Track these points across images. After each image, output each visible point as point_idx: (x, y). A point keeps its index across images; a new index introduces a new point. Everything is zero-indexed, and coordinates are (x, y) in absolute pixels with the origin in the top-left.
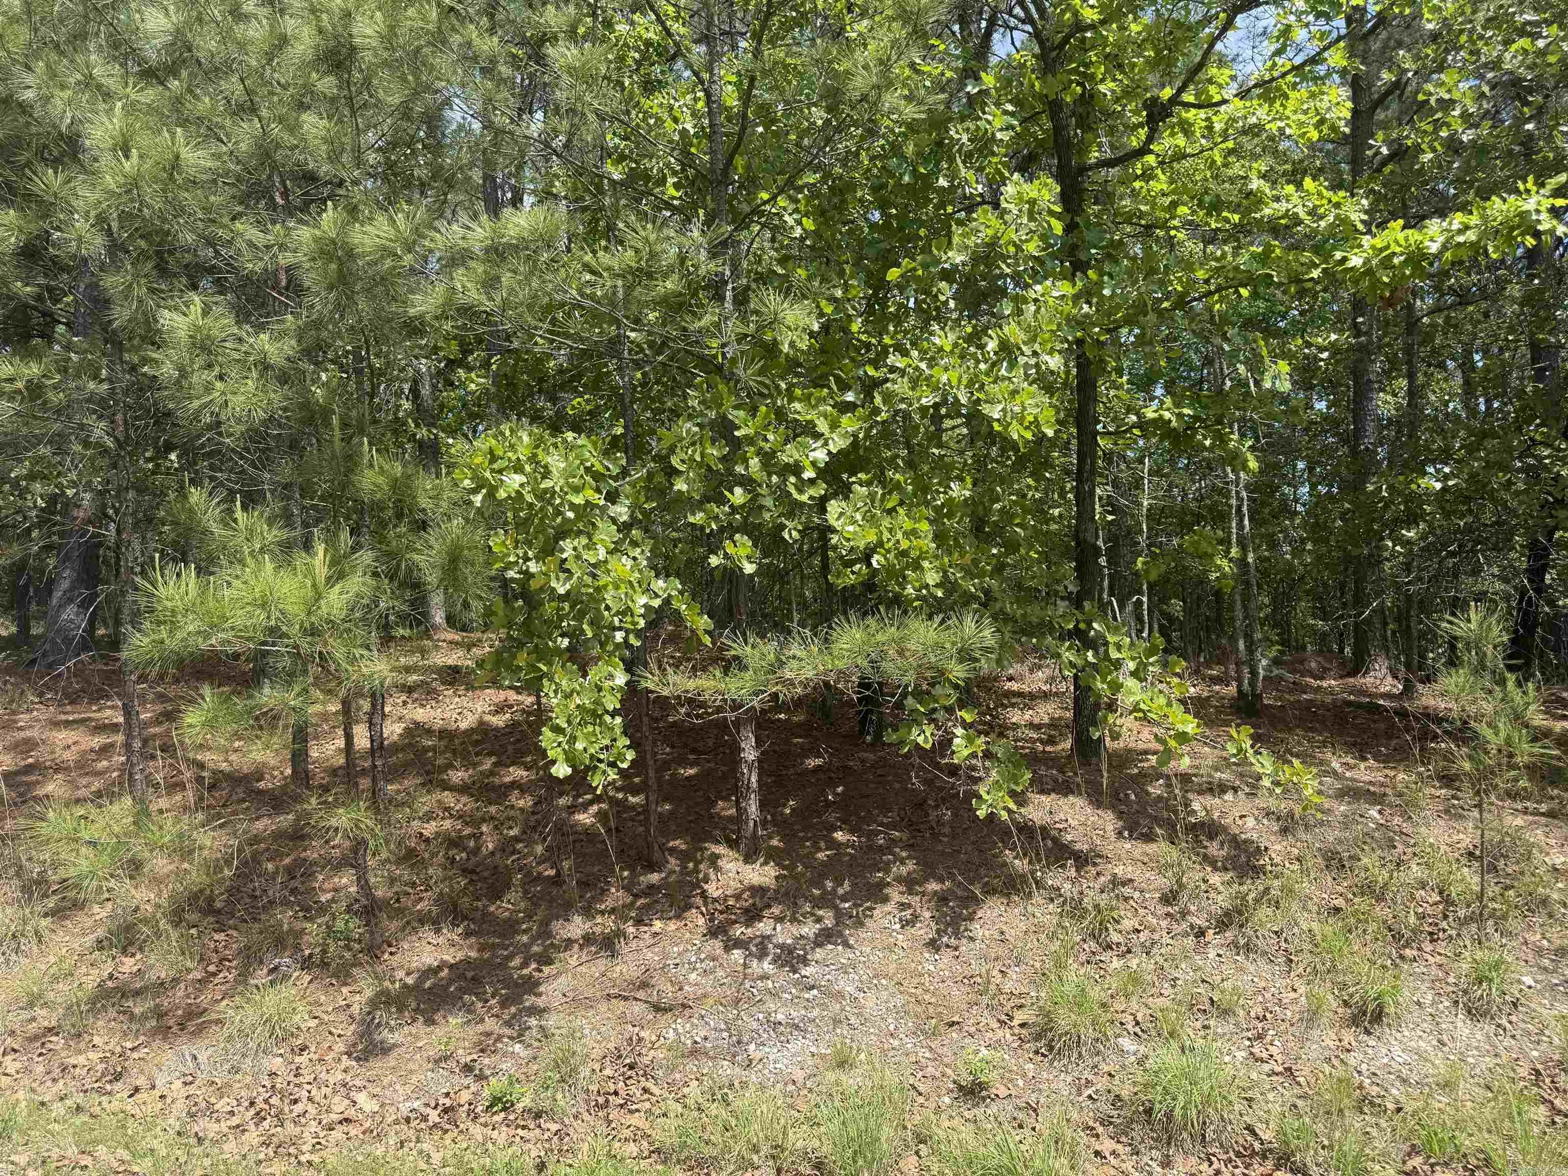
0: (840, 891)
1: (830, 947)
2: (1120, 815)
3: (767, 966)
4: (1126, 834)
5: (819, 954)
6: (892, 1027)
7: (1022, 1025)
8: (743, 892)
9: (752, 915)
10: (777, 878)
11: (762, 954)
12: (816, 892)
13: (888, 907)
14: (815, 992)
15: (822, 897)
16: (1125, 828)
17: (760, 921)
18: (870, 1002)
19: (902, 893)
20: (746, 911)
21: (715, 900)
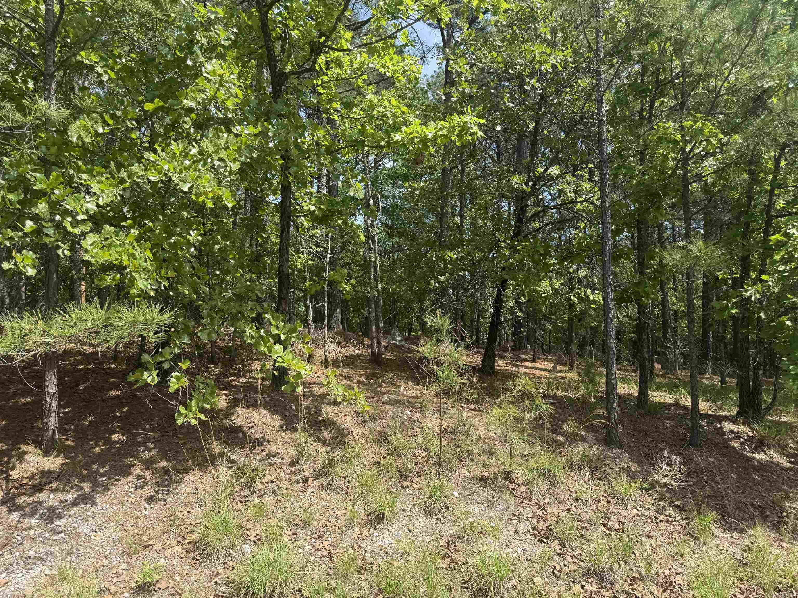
0: (101, 471)
1: (83, 505)
2: (284, 417)
3: (34, 521)
4: (284, 428)
5: (73, 510)
6: (107, 553)
7: (189, 543)
8: (36, 474)
9: (37, 489)
10: (62, 465)
11: (33, 514)
12: (85, 472)
13: (131, 478)
14: (62, 535)
15: (88, 475)
16: (284, 425)
17: (41, 492)
18: (97, 538)
19: (142, 470)
20: (34, 486)
21: (14, 480)
